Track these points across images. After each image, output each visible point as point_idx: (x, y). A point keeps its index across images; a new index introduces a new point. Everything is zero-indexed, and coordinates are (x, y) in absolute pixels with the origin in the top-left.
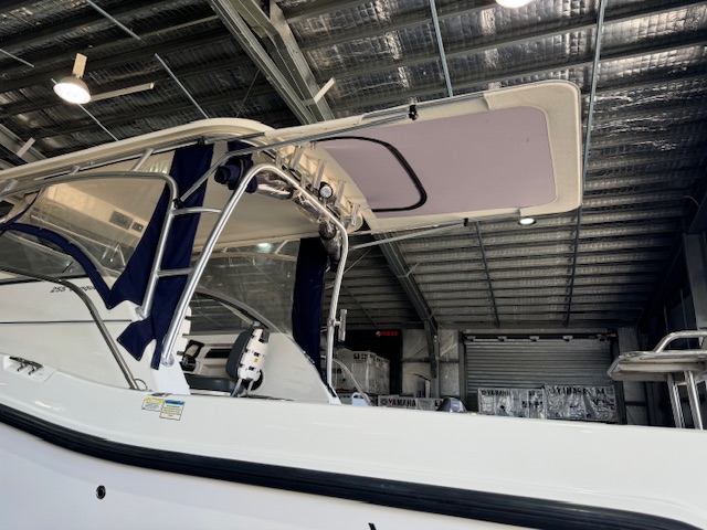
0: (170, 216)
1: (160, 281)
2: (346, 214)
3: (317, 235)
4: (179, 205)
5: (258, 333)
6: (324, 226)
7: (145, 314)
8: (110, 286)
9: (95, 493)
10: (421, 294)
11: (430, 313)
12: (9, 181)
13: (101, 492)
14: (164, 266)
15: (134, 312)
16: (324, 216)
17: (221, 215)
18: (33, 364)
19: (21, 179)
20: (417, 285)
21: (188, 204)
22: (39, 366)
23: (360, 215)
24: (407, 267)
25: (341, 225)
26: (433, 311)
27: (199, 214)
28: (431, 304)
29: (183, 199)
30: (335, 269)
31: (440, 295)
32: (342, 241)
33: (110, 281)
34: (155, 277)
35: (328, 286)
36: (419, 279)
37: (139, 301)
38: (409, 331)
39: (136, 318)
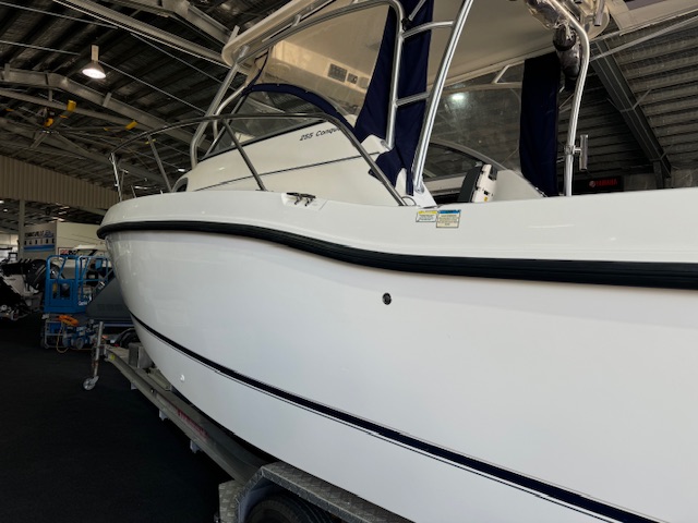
0: (400, 40)
1: (399, 109)
2: (587, 13)
3: (553, 49)
4: (408, 25)
5: (487, 168)
6: (562, 30)
7: (390, 145)
8: (353, 124)
9: (381, 299)
10: (650, 130)
11: (661, 152)
12: (242, 48)
13: (387, 299)
14: (400, 96)
15: (380, 145)
16: (563, 17)
17: (454, 27)
18: (308, 196)
19: (251, 44)
20: (645, 119)
21: (417, 22)
22: (312, 197)
23: (606, 11)
24: (633, 98)
25: (582, 29)
26: (666, 150)
27: (429, 31)
28: (663, 142)
29: (411, 18)
30: (572, 87)
31: (676, 129)
32: (582, 49)
33: (352, 119)
34: (394, 106)
35: (562, 110)
36: (648, 111)
37: (383, 135)
38: (632, 177)
39: (383, 150)
